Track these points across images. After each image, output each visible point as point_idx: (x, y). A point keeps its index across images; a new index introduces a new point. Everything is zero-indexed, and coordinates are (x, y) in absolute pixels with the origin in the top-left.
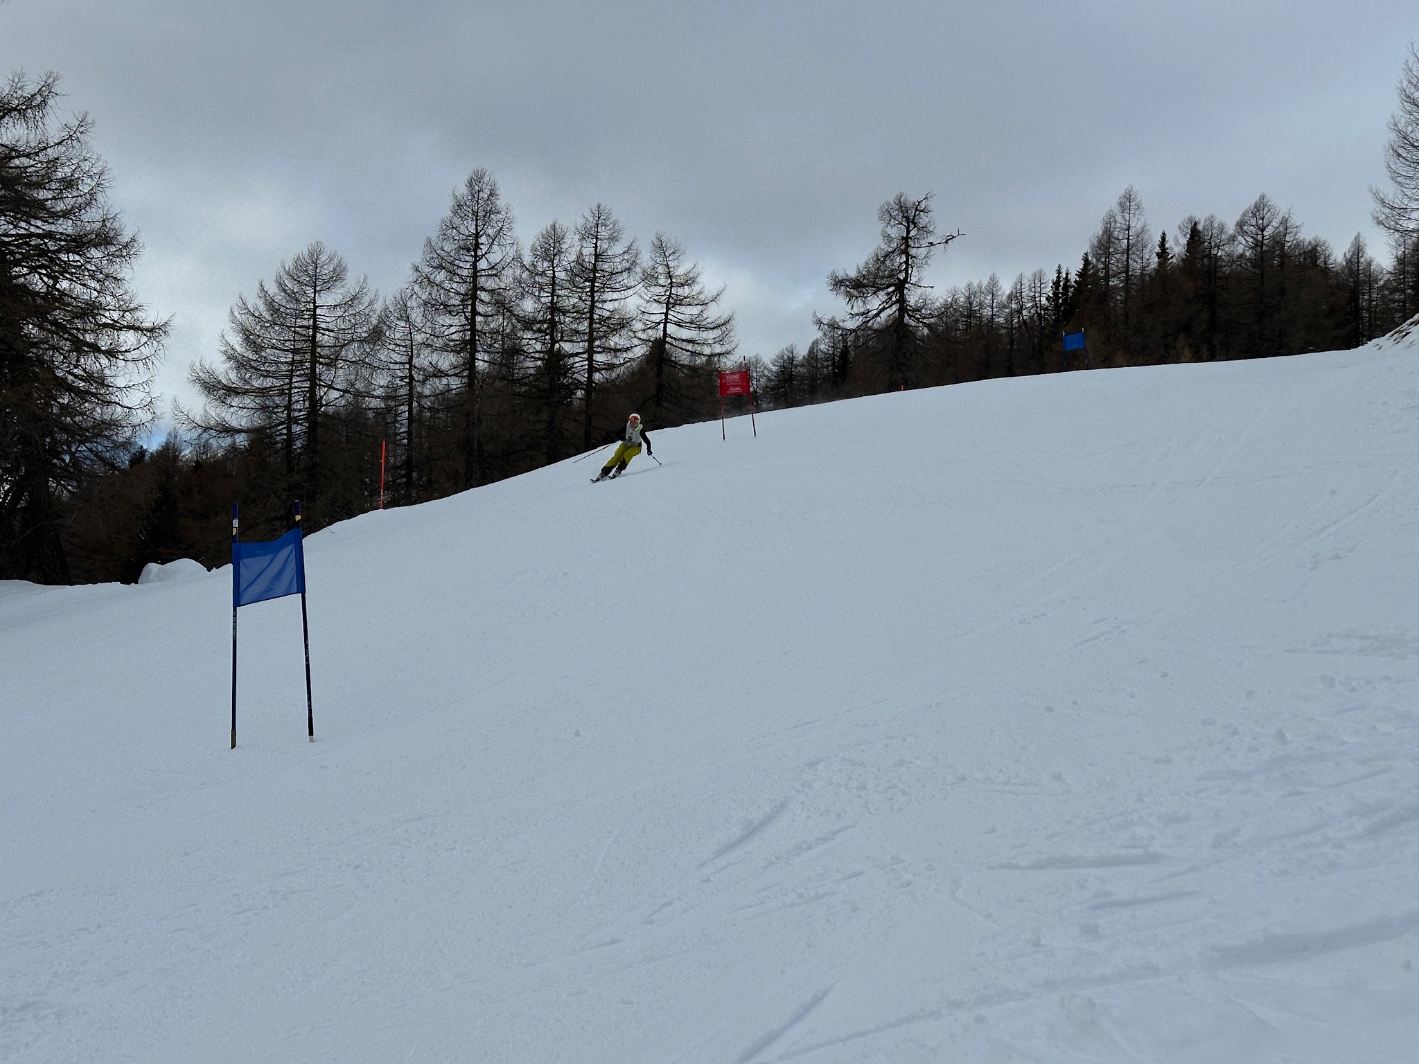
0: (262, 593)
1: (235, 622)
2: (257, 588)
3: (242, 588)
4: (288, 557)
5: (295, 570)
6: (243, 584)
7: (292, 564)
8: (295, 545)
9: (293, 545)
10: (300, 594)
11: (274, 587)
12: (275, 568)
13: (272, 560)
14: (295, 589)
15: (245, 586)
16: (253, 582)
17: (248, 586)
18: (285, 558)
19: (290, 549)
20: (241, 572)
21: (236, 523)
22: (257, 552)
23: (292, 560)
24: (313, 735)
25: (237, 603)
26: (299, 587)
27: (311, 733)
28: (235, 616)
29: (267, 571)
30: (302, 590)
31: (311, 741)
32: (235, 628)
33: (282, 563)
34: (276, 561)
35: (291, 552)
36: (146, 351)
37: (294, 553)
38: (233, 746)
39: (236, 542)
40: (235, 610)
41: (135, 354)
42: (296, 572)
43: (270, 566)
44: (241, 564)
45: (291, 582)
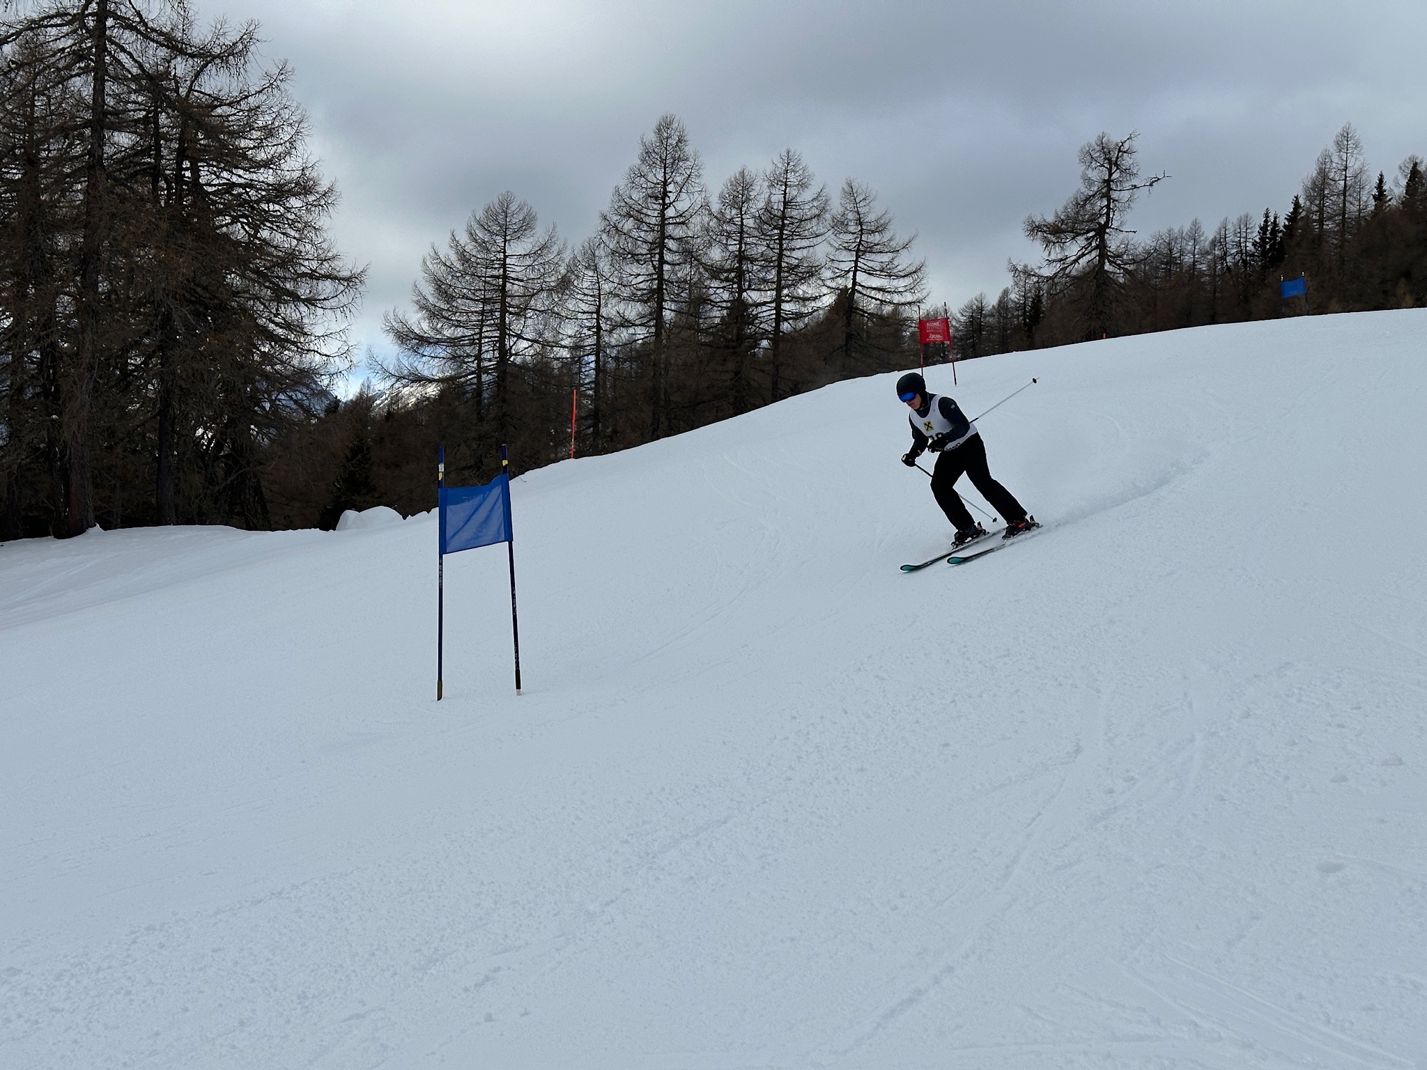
0: (470, 540)
1: (441, 570)
2: (464, 535)
3: (448, 534)
4: (495, 503)
5: (502, 516)
6: (449, 532)
7: (499, 510)
8: (502, 488)
9: (500, 489)
10: (507, 543)
11: (482, 534)
12: (481, 514)
13: (480, 506)
14: (503, 538)
15: (452, 534)
16: (459, 530)
17: (455, 534)
18: (491, 505)
19: (497, 495)
20: (447, 518)
21: (441, 467)
22: (464, 498)
23: (500, 505)
24: (520, 688)
25: (443, 550)
26: (506, 535)
27: (518, 686)
28: (441, 564)
29: (474, 517)
30: (509, 538)
31: (519, 694)
32: (441, 577)
33: (489, 509)
34: (482, 507)
35: (498, 498)
36: (344, 299)
37: (501, 500)
38: (440, 697)
39: (442, 487)
40: (441, 557)
41: (333, 302)
42: (504, 519)
43: (476, 513)
44: (448, 509)
45: (499, 529)
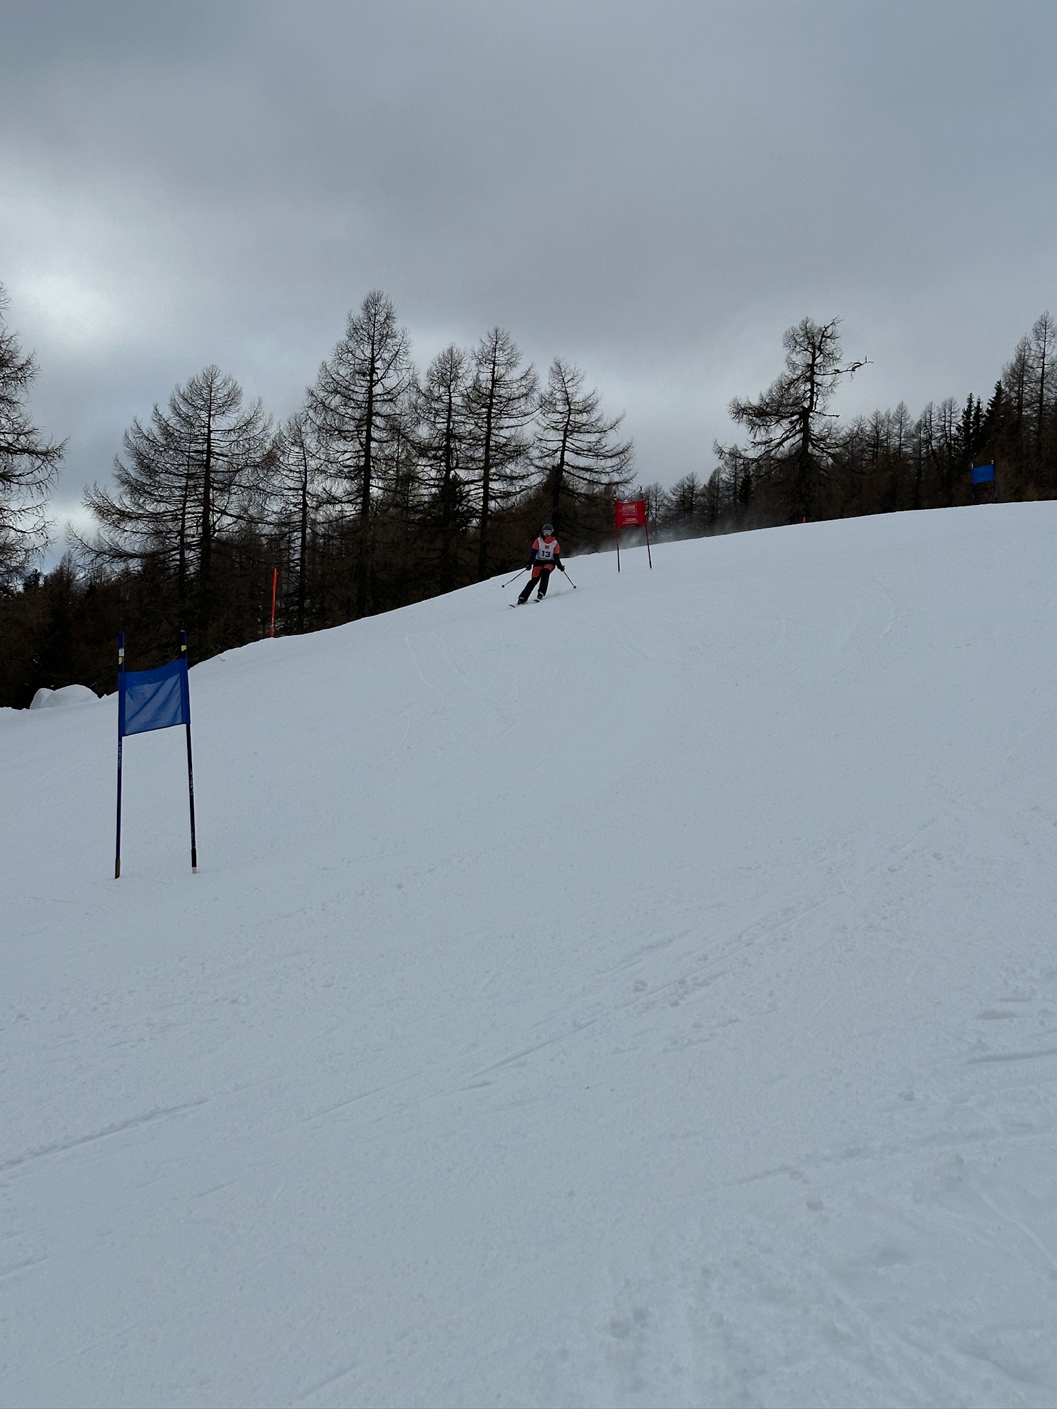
0: (147, 723)
1: (120, 751)
2: (144, 717)
3: (126, 719)
4: (173, 688)
5: (179, 701)
6: (128, 714)
7: (178, 693)
8: (180, 676)
9: (178, 675)
10: (185, 725)
11: (159, 717)
12: (160, 698)
13: (159, 688)
14: (180, 721)
15: (130, 717)
16: (138, 713)
17: (133, 716)
18: (170, 689)
19: (174, 682)
20: (126, 702)
21: (121, 652)
22: (144, 679)
23: (178, 690)
24: (196, 866)
25: (122, 733)
26: (184, 718)
27: (194, 864)
28: (120, 745)
29: (153, 701)
30: (186, 720)
31: (194, 872)
32: (120, 758)
33: (168, 693)
34: (161, 691)
35: (177, 681)
36: (39, 476)
37: (179, 684)
38: (117, 876)
39: (121, 671)
40: (120, 740)
41: (29, 478)
42: (182, 700)
43: (156, 697)
44: (127, 692)
45: (176, 713)
